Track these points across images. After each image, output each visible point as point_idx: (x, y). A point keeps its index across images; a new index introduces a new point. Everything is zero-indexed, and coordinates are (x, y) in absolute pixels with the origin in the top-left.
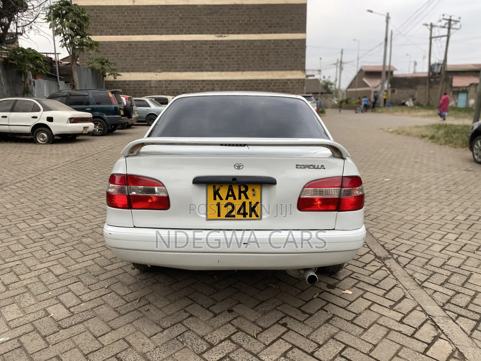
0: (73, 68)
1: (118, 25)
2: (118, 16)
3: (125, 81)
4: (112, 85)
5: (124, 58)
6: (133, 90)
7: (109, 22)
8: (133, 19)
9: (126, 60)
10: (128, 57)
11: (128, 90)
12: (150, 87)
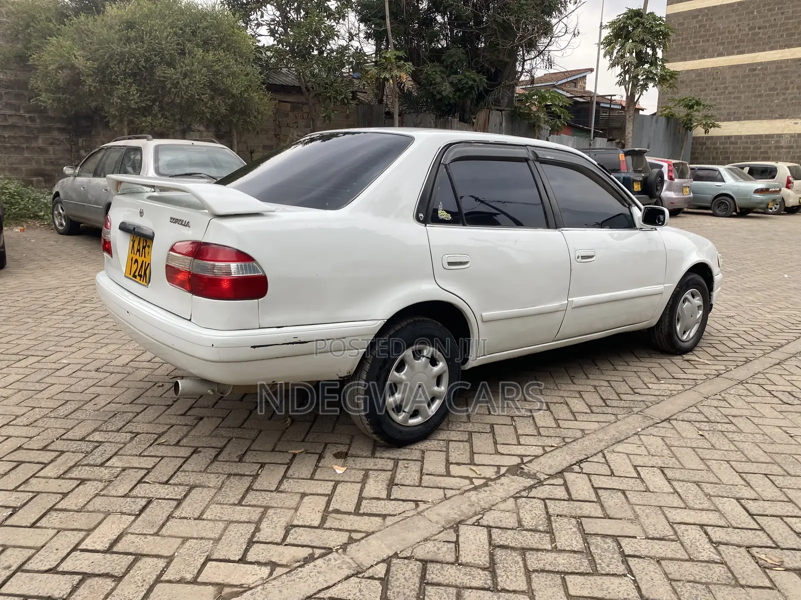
0: (628, 117)
1: (737, 37)
2: (740, 20)
3: (729, 137)
4: (705, 144)
5: (736, 95)
6: (740, 153)
7: (720, 34)
8: (769, 21)
9: (739, 98)
10: (744, 92)
11: (731, 153)
12: (777, 147)
